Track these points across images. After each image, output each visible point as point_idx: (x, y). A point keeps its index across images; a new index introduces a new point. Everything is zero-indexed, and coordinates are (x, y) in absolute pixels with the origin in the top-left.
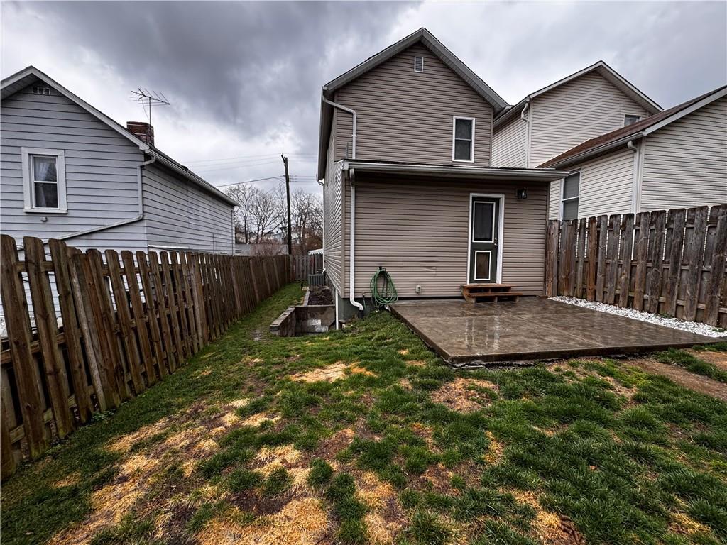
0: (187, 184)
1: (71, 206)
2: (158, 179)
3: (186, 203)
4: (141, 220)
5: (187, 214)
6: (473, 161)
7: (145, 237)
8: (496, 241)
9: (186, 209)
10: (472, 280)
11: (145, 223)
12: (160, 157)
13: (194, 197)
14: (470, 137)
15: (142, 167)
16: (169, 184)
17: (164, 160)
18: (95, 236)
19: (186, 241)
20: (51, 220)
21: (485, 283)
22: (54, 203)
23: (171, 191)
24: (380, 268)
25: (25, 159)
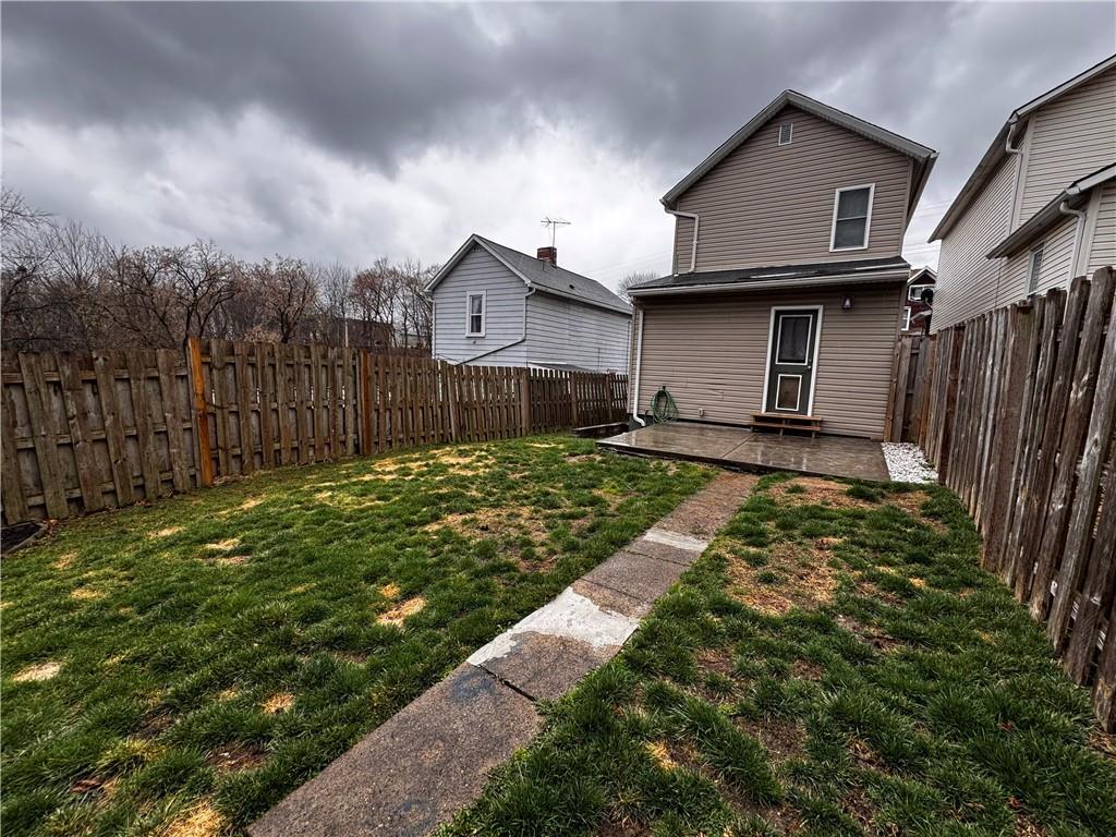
0: (569, 303)
1: (488, 331)
2: (540, 304)
3: (567, 321)
4: (524, 341)
5: (567, 332)
6: (866, 246)
7: (525, 354)
8: (811, 363)
9: (567, 327)
10: (770, 407)
11: (526, 343)
12: (540, 288)
13: (576, 315)
14: (866, 213)
15: (527, 298)
16: (550, 307)
17: (544, 289)
18: (499, 354)
19: (565, 357)
20: (478, 342)
21: (789, 413)
22: (479, 330)
23: (552, 313)
24: (664, 387)
25: (468, 299)
